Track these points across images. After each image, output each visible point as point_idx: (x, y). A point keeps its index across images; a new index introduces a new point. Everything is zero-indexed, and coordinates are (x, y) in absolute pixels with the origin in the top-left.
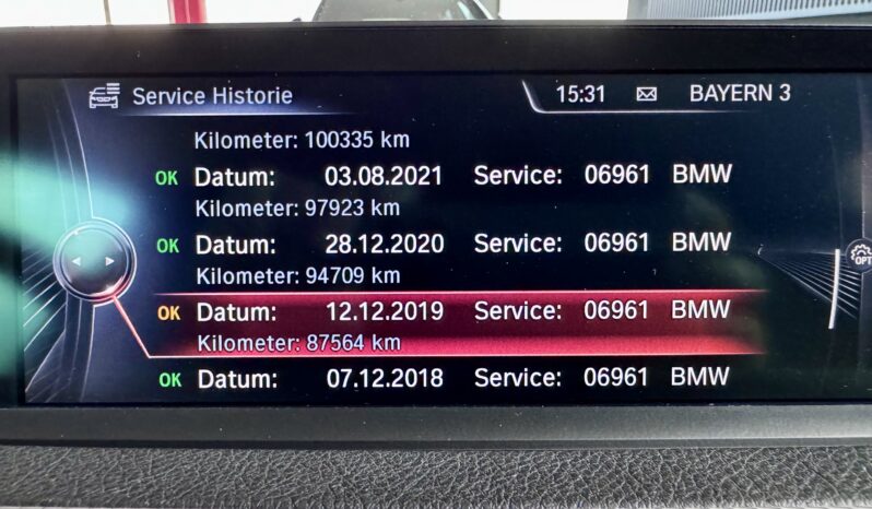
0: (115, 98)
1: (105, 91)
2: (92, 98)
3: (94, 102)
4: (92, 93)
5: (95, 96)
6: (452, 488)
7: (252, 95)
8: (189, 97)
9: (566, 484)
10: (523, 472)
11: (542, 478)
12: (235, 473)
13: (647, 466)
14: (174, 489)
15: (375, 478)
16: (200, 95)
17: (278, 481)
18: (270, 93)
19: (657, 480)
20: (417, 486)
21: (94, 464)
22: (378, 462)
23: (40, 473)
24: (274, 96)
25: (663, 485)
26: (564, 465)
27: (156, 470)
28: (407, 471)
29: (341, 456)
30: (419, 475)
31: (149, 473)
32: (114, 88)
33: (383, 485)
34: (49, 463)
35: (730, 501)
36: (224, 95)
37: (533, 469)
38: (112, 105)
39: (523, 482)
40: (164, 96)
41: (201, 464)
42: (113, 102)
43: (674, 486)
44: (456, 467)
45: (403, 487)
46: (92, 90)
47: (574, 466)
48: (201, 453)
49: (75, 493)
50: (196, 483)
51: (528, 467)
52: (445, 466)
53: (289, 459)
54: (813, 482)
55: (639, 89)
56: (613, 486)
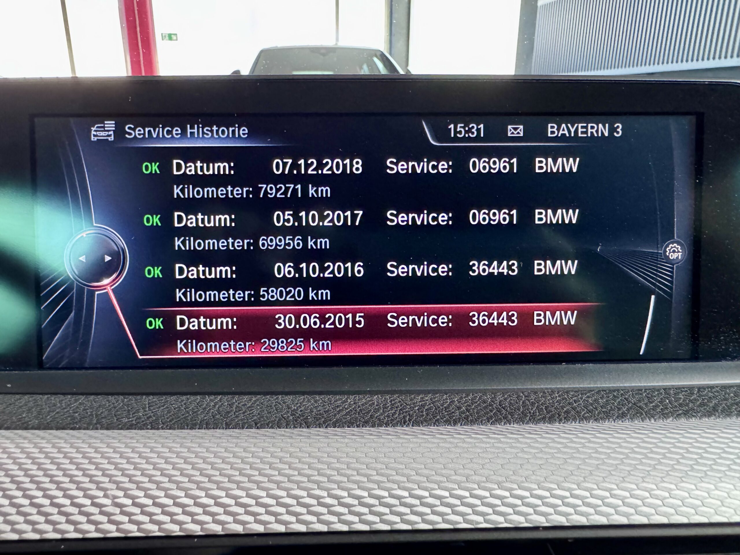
0: (112, 133)
1: (104, 127)
2: (93, 133)
3: (94, 136)
4: (93, 129)
5: (95, 131)
6: (371, 416)
7: (217, 131)
8: (169, 132)
9: (453, 412)
10: (423, 406)
11: (436, 409)
12: (210, 409)
13: (512, 402)
14: (168, 418)
15: (315, 410)
16: (177, 131)
17: (244, 413)
18: (231, 129)
19: (519, 410)
20: (346, 415)
21: (105, 405)
22: (316, 402)
23: (66, 410)
24: (233, 132)
25: (522, 413)
26: (452, 402)
27: (152, 408)
28: (338, 407)
29: (289, 399)
30: (347, 409)
31: (147, 409)
32: (110, 125)
33: (320, 414)
34: (71, 404)
35: (569, 420)
36: (196, 131)
37: (430, 404)
38: (109, 138)
39: (422, 412)
40: (149, 132)
41: (185, 404)
42: (109, 136)
43: (530, 413)
44: (373, 404)
45: (335, 415)
46: (94, 127)
47: (459, 402)
48: (184, 397)
49: (95, 422)
50: (183, 415)
51: (426, 403)
52: (366, 403)
53: (250, 400)
54: (628, 410)
55: (510, 127)
56: (487, 413)
